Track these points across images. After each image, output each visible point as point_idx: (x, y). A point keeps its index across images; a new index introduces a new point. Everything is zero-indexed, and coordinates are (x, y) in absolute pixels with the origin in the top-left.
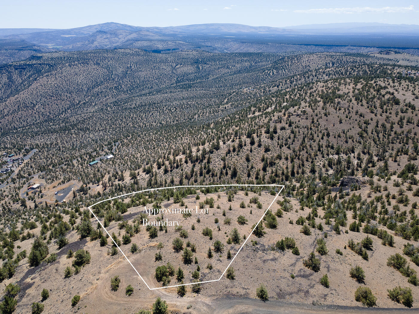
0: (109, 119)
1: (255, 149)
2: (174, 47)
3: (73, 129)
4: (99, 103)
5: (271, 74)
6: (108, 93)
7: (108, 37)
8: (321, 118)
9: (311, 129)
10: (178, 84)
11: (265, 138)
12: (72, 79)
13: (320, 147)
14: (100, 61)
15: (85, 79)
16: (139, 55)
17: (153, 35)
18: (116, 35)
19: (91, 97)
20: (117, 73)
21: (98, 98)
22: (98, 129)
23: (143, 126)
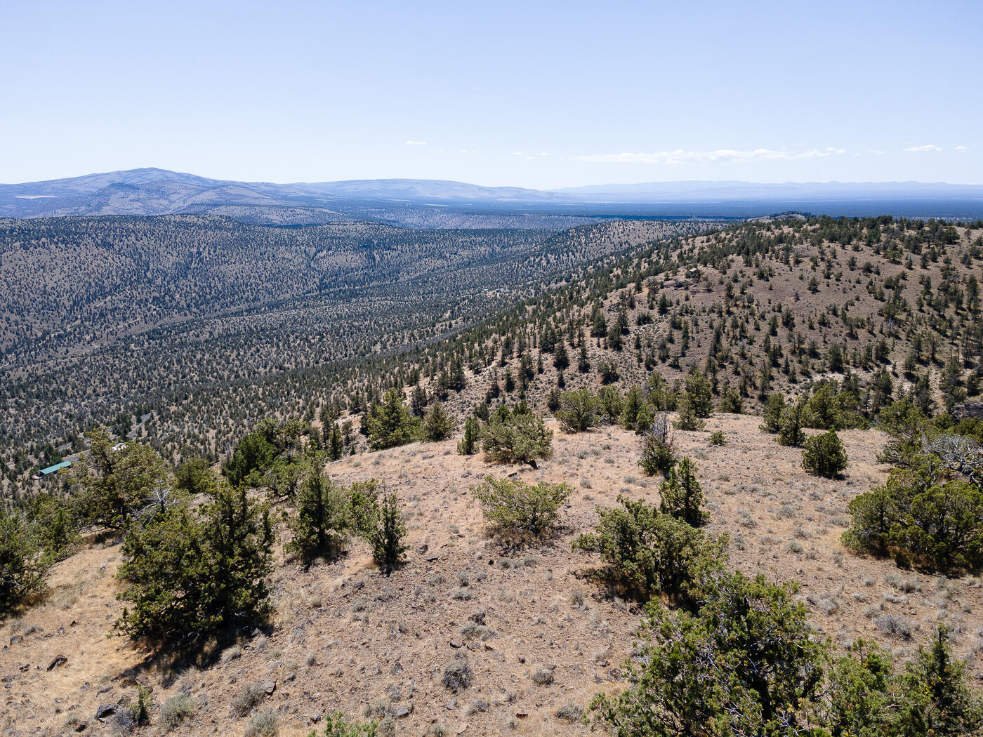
0: (129, 368)
1: (572, 379)
2: (310, 221)
3: (13, 397)
4: (105, 335)
5: (544, 263)
6: (134, 312)
7: (141, 197)
8: (751, 285)
9: (729, 313)
10: (323, 291)
11: (595, 347)
12: (30, 278)
13: (775, 355)
14: (114, 239)
15: (66, 279)
16: (220, 229)
17: (258, 195)
18: (163, 194)
19: (82, 322)
20: (162, 267)
21: (102, 324)
22: (94, 391)
23: (229, 378)
